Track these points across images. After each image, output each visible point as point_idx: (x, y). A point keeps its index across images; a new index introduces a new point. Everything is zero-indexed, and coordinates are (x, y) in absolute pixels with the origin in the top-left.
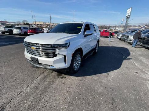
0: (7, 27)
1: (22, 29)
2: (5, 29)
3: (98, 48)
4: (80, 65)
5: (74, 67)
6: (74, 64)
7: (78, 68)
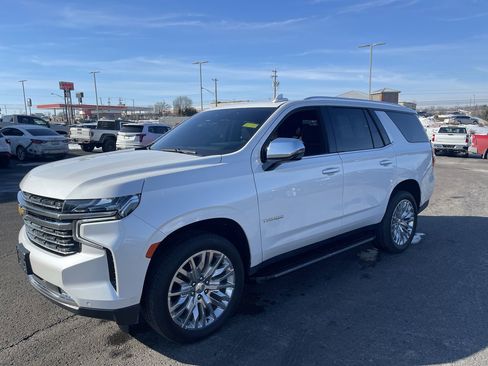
0: (101, 126)
1: (145, 131)
2: (92, 134)
3: (411, 224)
4: (226, 303)
5: (171, 309)
6: (170, 294)
7: (212, 320)
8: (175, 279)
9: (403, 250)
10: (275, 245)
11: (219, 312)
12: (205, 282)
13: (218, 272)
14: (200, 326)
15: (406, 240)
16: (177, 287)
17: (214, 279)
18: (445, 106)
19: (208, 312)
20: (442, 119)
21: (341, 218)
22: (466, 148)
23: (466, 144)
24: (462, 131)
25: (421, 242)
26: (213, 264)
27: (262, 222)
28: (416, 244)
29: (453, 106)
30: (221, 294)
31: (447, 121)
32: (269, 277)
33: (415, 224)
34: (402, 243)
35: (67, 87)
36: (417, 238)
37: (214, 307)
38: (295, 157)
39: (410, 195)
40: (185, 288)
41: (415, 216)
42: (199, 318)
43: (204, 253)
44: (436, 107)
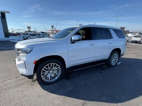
3: (117, 60)
4: (58, 76)
5: (42, 77)
6: (42, 73)
7: (54, 80)
8: (43, 69)
9: (114, 66)
10: (73, 63)
11: (56, 78)
12: (53, 71)
13: (56, 69)
14: (51, 81)
15: (115, 64)
16: (44, 72)
17: (55, 70)
18: (137, 31)
19: (53, 78)
20: (136, 34)
21: (95, 57)
22: (141, 41)
23: (141, 40)
24: (140, 37)
25: (120, 64)
26: (55, 66)
27: (69, 57)
28: (118, 65)
29: (140, 31)
30: (57, 74)
31: (137, 35)
32: (71, 71)
33: (118, 60)
34: (114, 64)
35: (53, 27)
36: (119, 63)
37: (55, 77)
38: (79, 40)
39: (118, 52)
40: (46, 72)
41: (119, 58)
42: (51, 79)
43: (51, 64)
44: (135, 31)
